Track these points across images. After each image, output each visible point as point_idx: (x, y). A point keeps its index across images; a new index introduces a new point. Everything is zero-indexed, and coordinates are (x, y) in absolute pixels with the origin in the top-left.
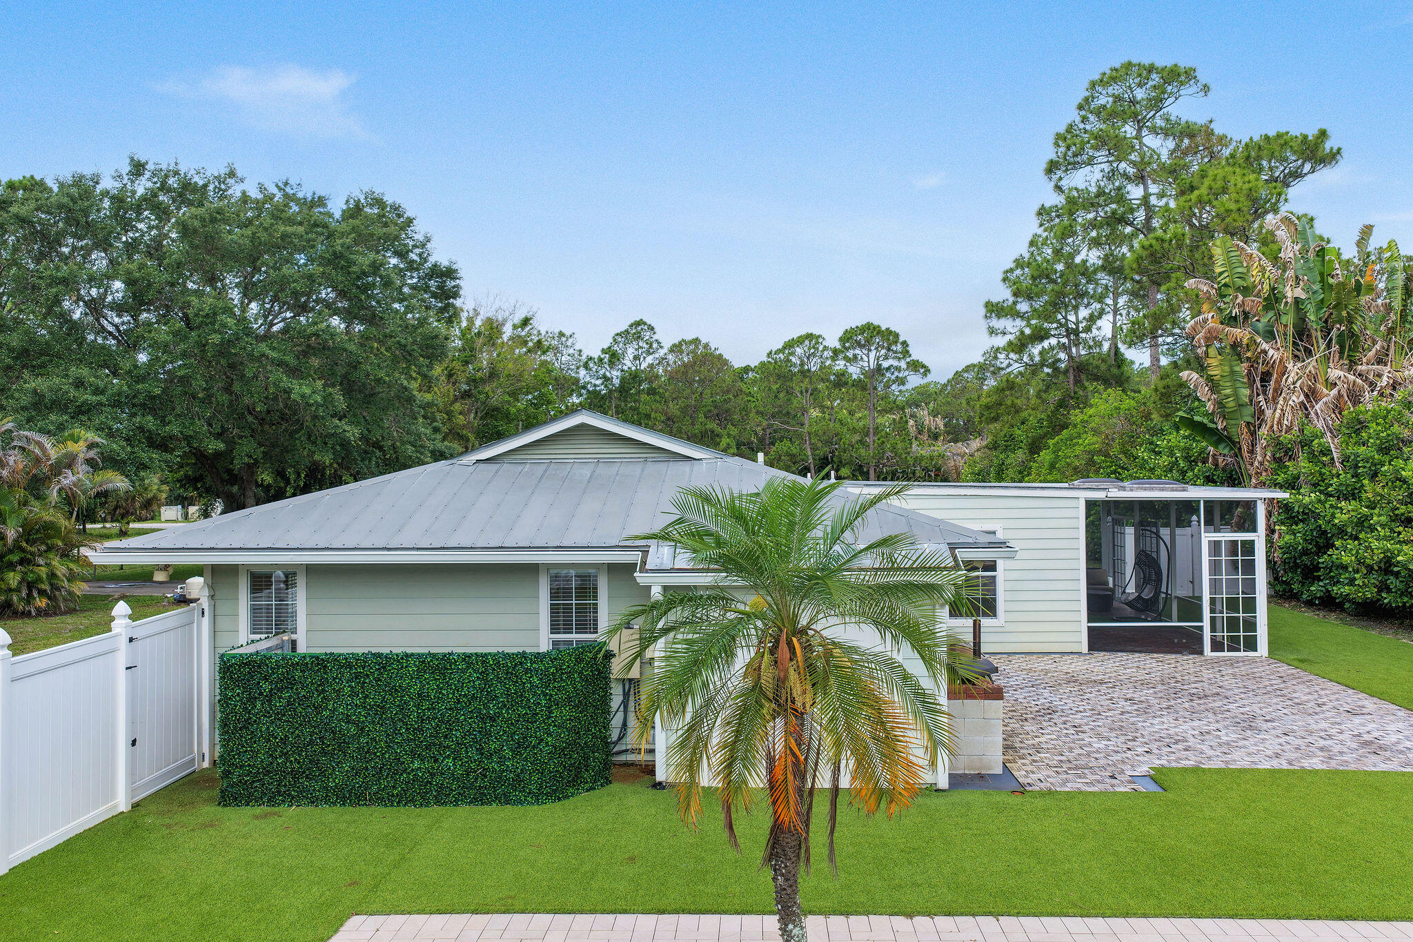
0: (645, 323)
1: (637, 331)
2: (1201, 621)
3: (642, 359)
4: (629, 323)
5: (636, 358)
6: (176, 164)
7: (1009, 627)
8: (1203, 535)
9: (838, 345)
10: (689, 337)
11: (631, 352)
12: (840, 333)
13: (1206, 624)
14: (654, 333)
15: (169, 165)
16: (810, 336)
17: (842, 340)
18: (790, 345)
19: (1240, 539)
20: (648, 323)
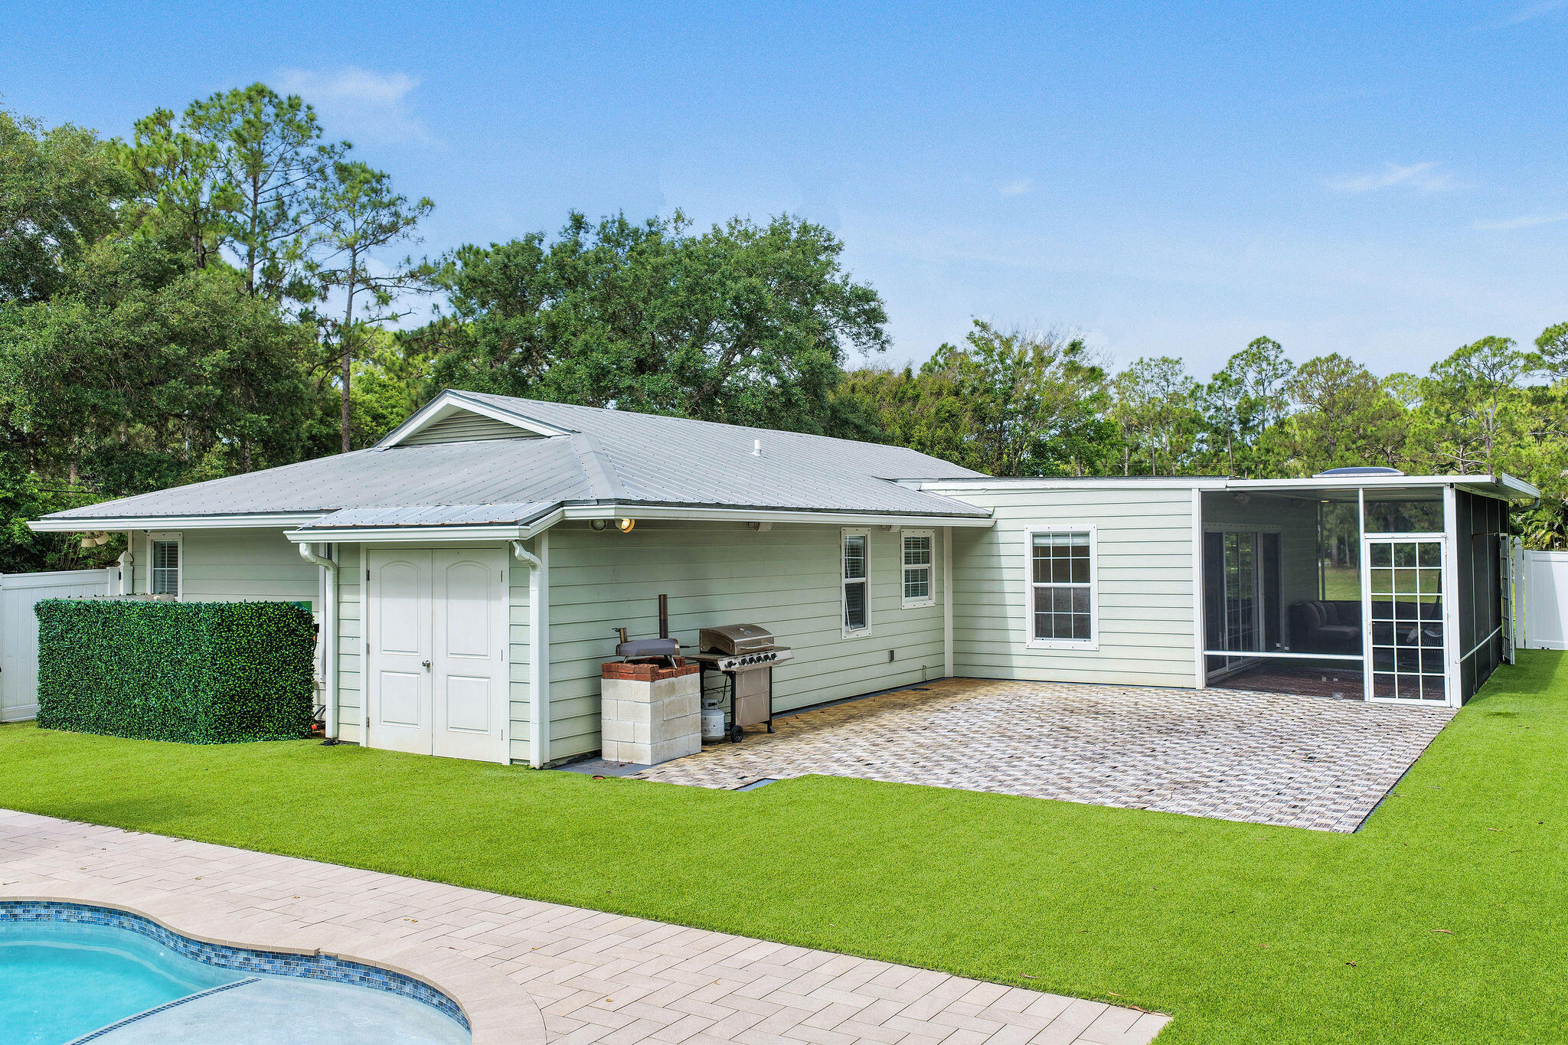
0: (1269, 341)
1: (1258, 351)
2: (1361, 653)
3: (1266, 384)
4: (1249, 342)
5: (1260, 382)
6: (622, 214)
7: (1105, 652)
8: (1363, 535)
9: (1535, 350)
10: (1325, 354)
11: (1251, 376)
12: (1539, 333)
13: (1367, 657)
14: (1282, 351)
15: (613, 216)
16: (1490, 341)
17: (1542, 343)
18: (1463, 355)
19: (1417, 541)
20: (1273, 339)
